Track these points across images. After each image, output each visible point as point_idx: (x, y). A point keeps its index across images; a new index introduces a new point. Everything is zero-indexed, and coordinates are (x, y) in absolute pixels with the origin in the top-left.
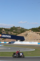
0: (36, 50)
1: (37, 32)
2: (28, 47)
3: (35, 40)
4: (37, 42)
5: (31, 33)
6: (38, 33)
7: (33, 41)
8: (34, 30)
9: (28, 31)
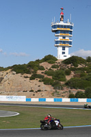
0: (21, 114)
1: (25, 75)
2: (4, 107)
3: (19, 92)
4: (25, 97)
5: (10, 76)
6: (27, 77)
7: (16, 93)
8: (17, 69)
9: (5, 72)
